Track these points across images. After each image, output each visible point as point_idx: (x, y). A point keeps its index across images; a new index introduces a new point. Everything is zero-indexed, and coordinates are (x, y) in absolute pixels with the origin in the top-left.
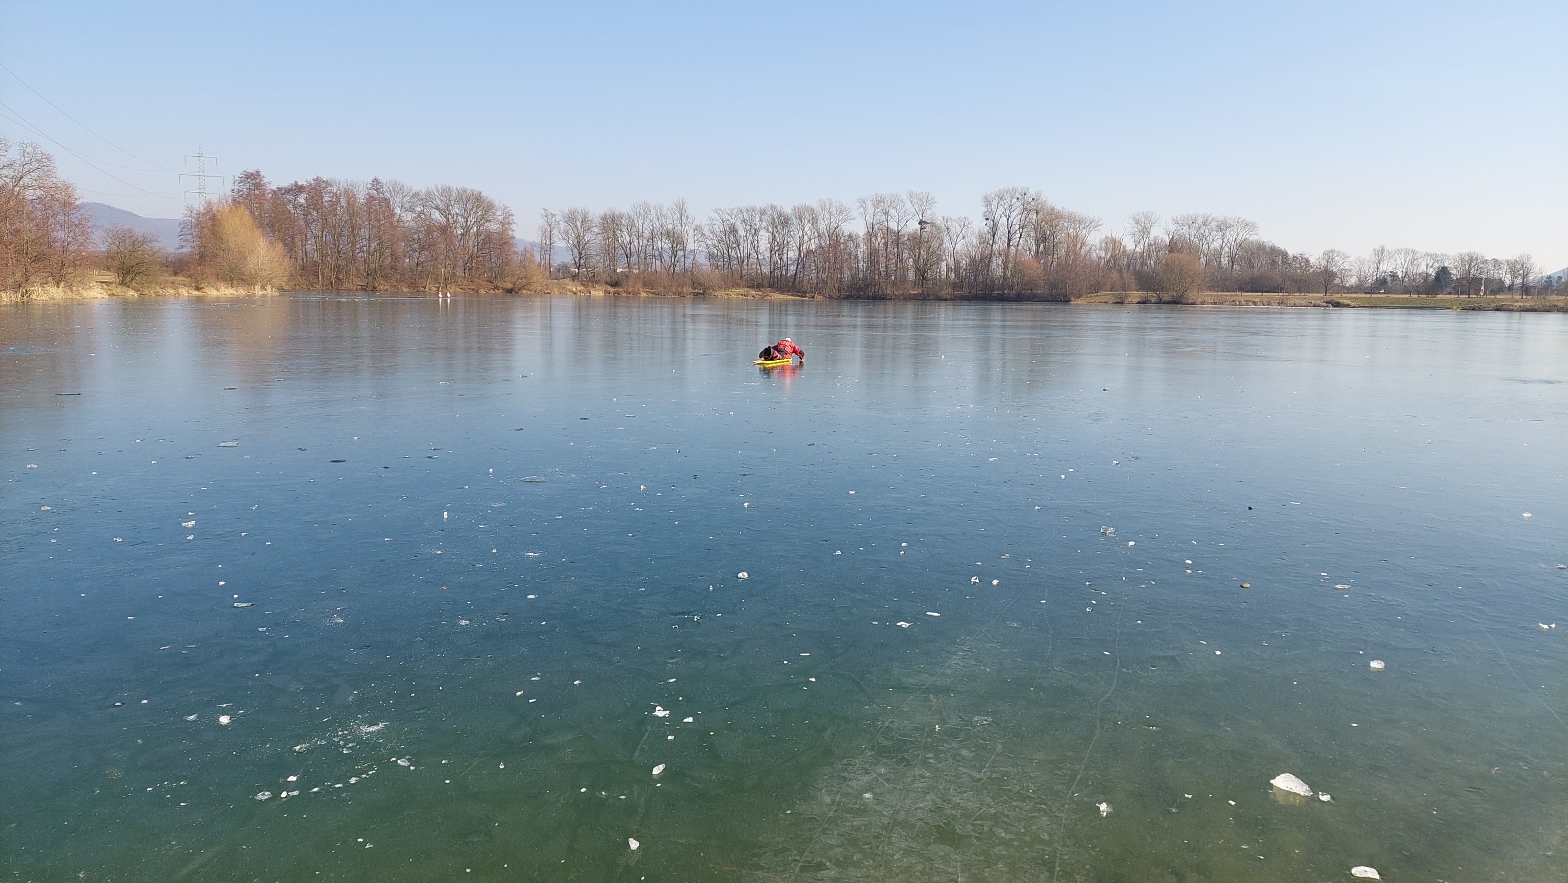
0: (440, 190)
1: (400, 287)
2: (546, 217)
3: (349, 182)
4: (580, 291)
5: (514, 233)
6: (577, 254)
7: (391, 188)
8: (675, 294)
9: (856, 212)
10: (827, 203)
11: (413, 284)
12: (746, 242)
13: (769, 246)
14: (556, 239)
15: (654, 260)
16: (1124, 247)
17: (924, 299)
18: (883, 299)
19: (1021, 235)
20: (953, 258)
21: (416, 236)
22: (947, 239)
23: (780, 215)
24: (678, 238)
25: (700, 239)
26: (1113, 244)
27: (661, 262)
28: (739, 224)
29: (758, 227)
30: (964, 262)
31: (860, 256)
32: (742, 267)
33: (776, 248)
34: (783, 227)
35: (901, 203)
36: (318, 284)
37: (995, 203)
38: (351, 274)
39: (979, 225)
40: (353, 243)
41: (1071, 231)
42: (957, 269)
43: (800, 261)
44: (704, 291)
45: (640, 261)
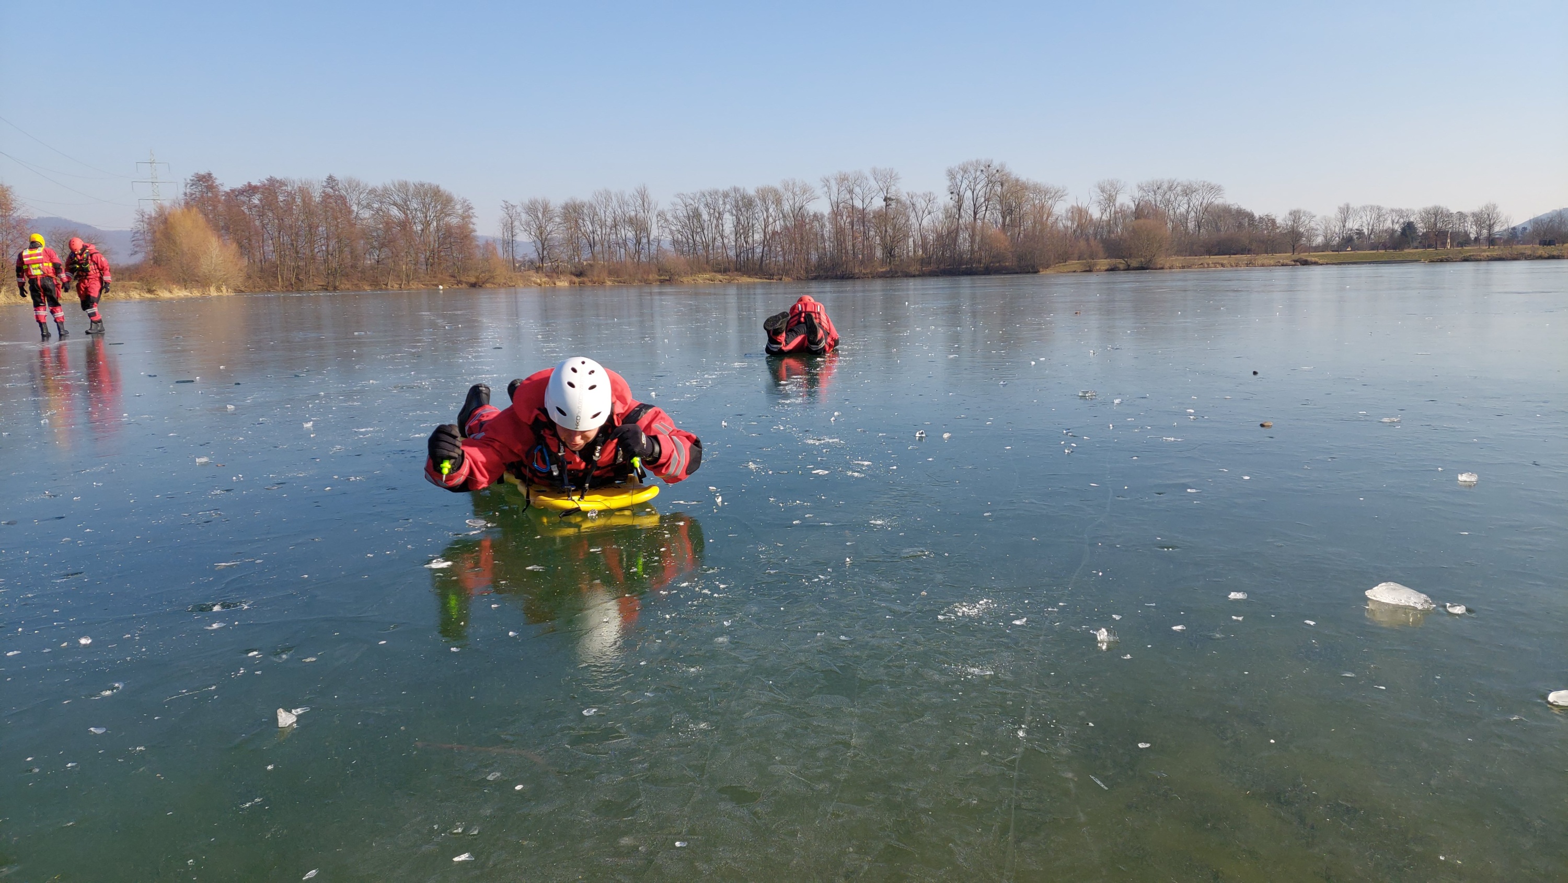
0: (397, 185)
1: (361, 285)
2: (507, 208)
3: (303, 182)
4: (545, 283)
5: (475, 227)
6: (540, 245)
7: (347, 185)
8: (641, 281)
9: (819, 191)
10: (790, 183)
11: (374, 282)
12: (710, 226)
13: (734, 229)
14: (517, 231)
15: (618, 248)
16: (1091, 216)
17: (892, 277)
18: (851, 278)
19: (987, 208)
20: (919, 234)
21: (375, 234)
22: (913, 215)
23: (743, 198)
24: (642, 224)
25: (664, 225)
26: (1079, 213)
27: (626, 250)
28: (702, 208)
29: (721, 210)
30: (931, 238)
31: (826, 235)
32: (707, 251)
33: (741, 231)
34: (748, 210)
35: (865, 181)
36: (278, 286)
37: (959, 177)
38: (311, 274)
39: (944, 200)
40: (311, 243)
41: (1037, 202)
42: (924, 247)
43: (765, 243)
44: (670, 278)
45: (604, 250)
